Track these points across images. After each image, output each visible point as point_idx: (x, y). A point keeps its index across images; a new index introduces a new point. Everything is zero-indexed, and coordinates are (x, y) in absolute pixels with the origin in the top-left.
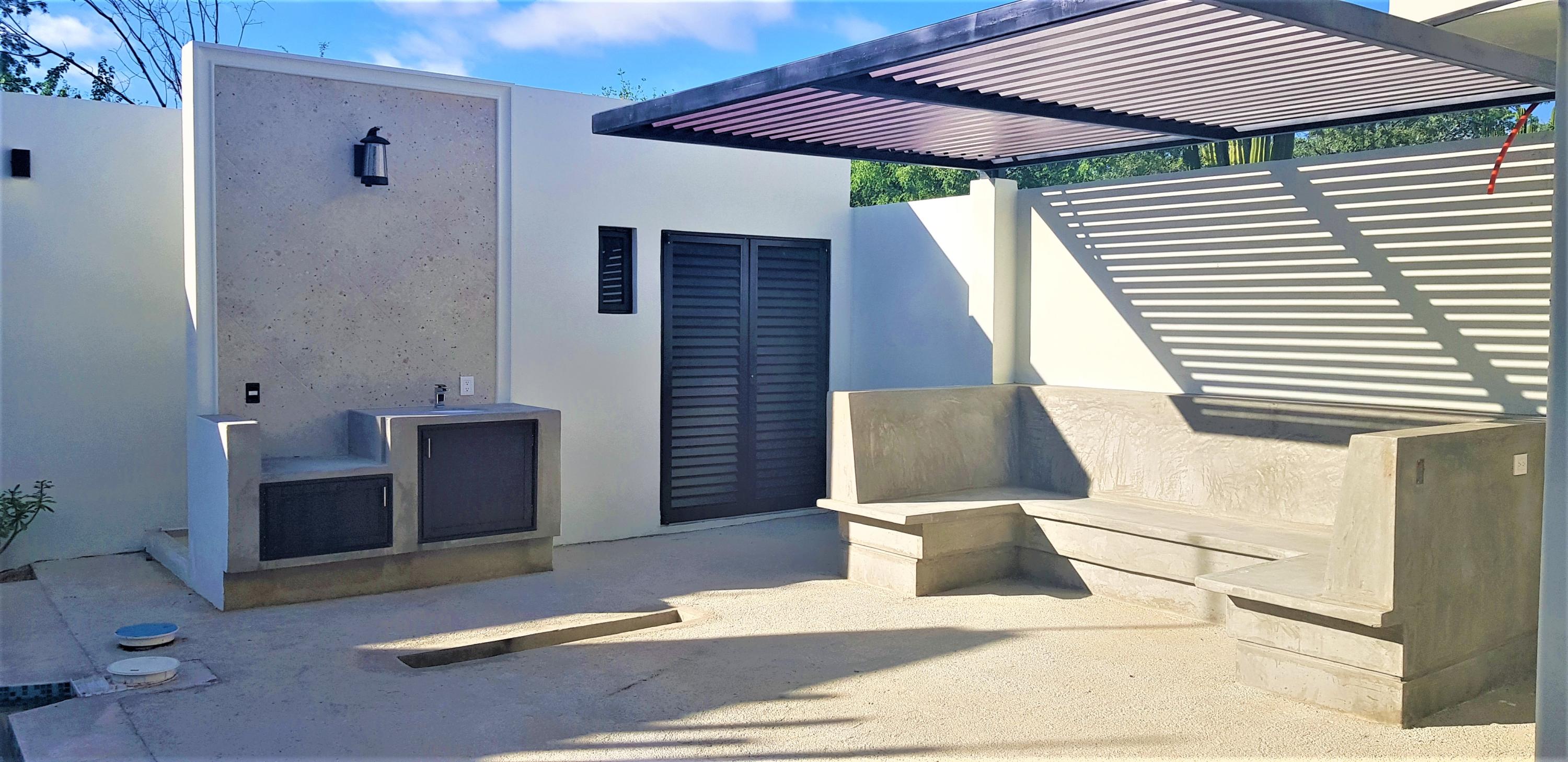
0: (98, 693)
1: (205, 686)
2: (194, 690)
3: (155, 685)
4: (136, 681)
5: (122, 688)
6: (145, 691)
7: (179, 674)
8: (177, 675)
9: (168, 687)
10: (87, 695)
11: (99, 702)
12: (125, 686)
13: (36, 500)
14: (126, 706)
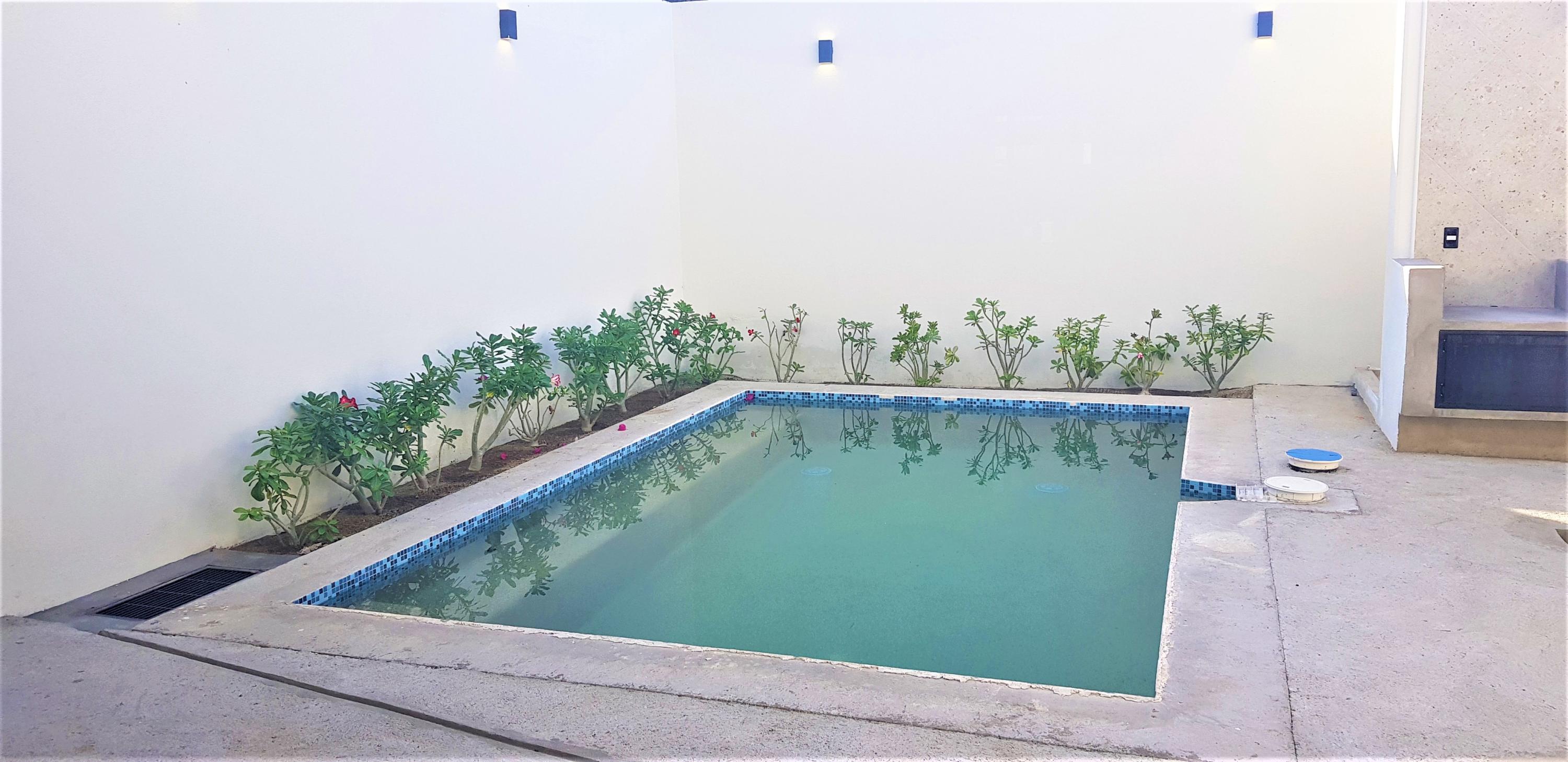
0: (1252, 500)
1: (1345, 514)
2: (1334, 516)
3: (1302, 503)
4: (1286, 497)
5: (1274, 500)
6: (1292, 507)
7: (1326, 498)
8: (1325, 499)
9: (1313, 508)
10: (1243, 500)
11: (1251, 507)
12: (1276, 498)
13: (1258, 329)
14: (1269, 516)
